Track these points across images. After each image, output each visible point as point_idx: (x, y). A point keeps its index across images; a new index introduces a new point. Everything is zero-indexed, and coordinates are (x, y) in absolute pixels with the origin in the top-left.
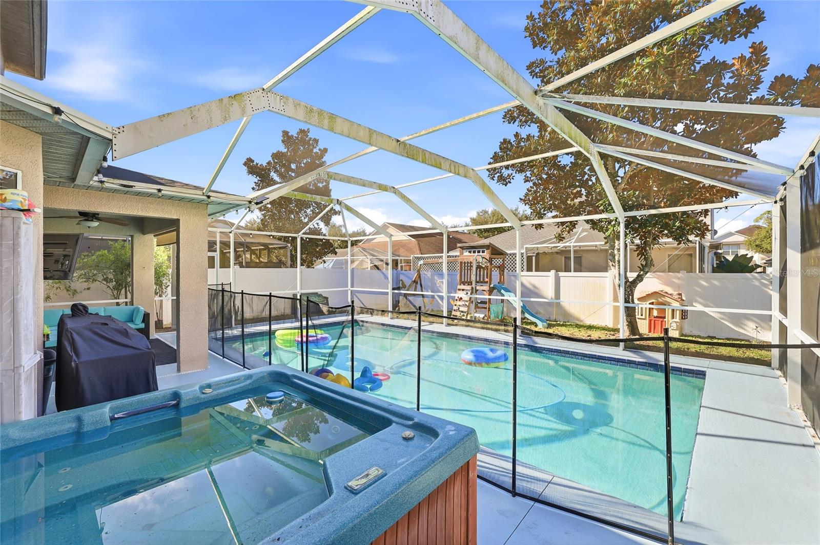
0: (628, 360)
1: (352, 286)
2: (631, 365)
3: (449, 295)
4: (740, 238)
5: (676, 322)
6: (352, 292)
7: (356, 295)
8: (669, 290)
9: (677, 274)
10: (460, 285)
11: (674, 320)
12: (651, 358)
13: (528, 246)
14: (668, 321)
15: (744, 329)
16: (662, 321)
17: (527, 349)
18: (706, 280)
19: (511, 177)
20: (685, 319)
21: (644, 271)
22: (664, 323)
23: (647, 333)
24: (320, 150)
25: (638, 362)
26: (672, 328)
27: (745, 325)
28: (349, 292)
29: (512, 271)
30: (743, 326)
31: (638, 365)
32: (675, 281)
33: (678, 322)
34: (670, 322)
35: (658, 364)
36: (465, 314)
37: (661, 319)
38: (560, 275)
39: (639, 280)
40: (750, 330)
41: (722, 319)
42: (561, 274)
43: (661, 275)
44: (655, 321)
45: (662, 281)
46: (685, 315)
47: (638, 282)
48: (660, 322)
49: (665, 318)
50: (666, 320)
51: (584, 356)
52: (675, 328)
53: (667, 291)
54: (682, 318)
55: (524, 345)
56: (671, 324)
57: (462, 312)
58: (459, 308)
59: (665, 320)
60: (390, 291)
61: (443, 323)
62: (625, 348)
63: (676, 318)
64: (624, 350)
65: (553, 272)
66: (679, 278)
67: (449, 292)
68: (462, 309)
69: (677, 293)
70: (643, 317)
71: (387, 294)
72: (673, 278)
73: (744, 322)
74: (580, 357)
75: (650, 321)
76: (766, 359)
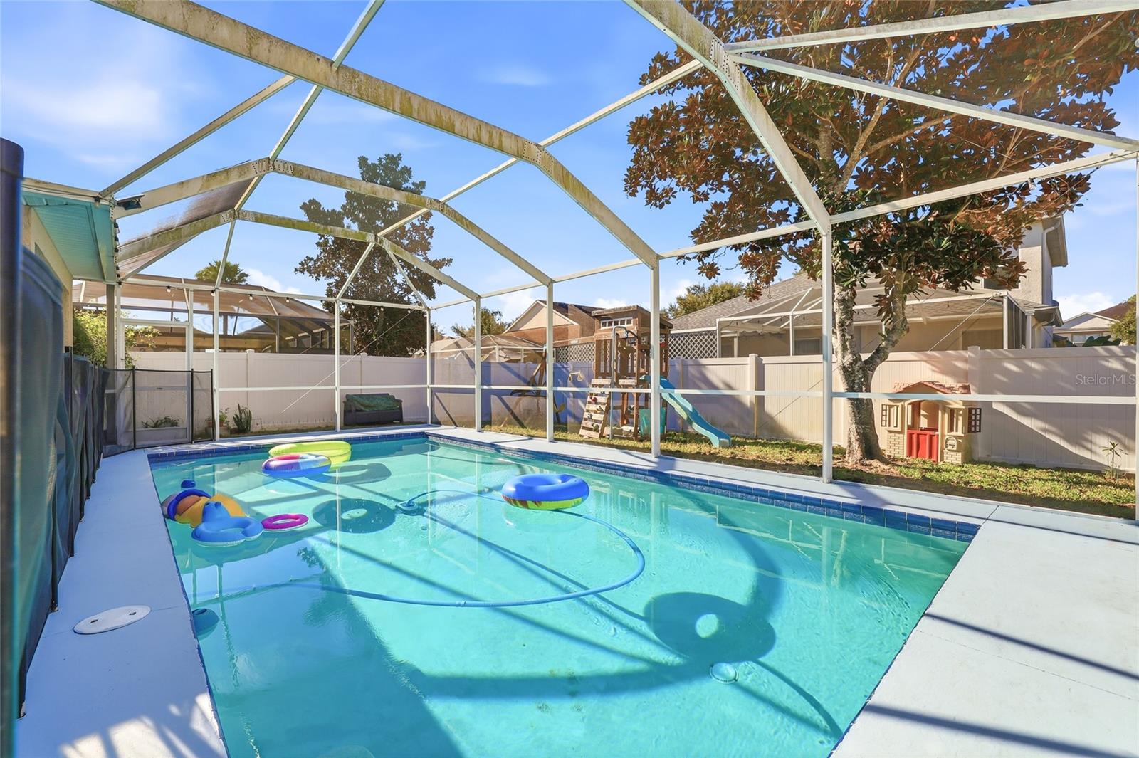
0: (825, 501)
1: (432, 383)
2: (831, 510)
3: (555, 389)
4: (1103, 323)
5: (957, 437)
6: (433, 391)
7: (437, 397)
8: (948, 381)
9: (963, 353)
10: (597, 378)
11: (954, 433)
12: (875, 498)
13: (722, 319)
14: (943, 435)
15: (1091, 451)
16: (931, 437)
17: (653, 478)
18: (1017, 361)
19: (670, 194)
20: (975, 431)
21: (889, 341)
22: (934, 439)
23: (905, 457)
24: (413, 184)
25: (844, 504)
26: (950, 447)
27: (1091, 442)
28: (428, 391)
29: (691, 358)
30: (1089, 445)
31: (844, 510)
32: (960, 364)
33: (960, 437)
34: (947, 437)
35: (882, 510)
36: (600, 425)
37: (931, 433)
38: (763, 362)
39: (879, 357)
40: (1099, 450)
41: (1045, 430)
42: (765, 360)
43: (935, 357)
44: (918, 435)
45: (938, 368)
46: (975, 426)
47: (878, 360)
48: (927, 436)
49: (937, 430)
50: (939, 433)
51: (747, 493)
52: (955, 449)
53: (943, 384)
54: (970, 431)
55: (650, 471)
56: (947, 440)
57: (596, 421)
58: (591, 416)
59: (937, 433)
60: (476, 386)
61: (546, 438)
62: (834, 478)
63: (957, 431)
64: (830, 482)
65: (752, 357)
66: (966, 360)
67: (556, 384)
68: (596, 417)
69: (961, 385)
70: (899, 429)
71: (472, 391)
72: (955, 360)
73: (1089, 438)
74: (739, 494)
75: (910, 436)
76: (1128, 505)
